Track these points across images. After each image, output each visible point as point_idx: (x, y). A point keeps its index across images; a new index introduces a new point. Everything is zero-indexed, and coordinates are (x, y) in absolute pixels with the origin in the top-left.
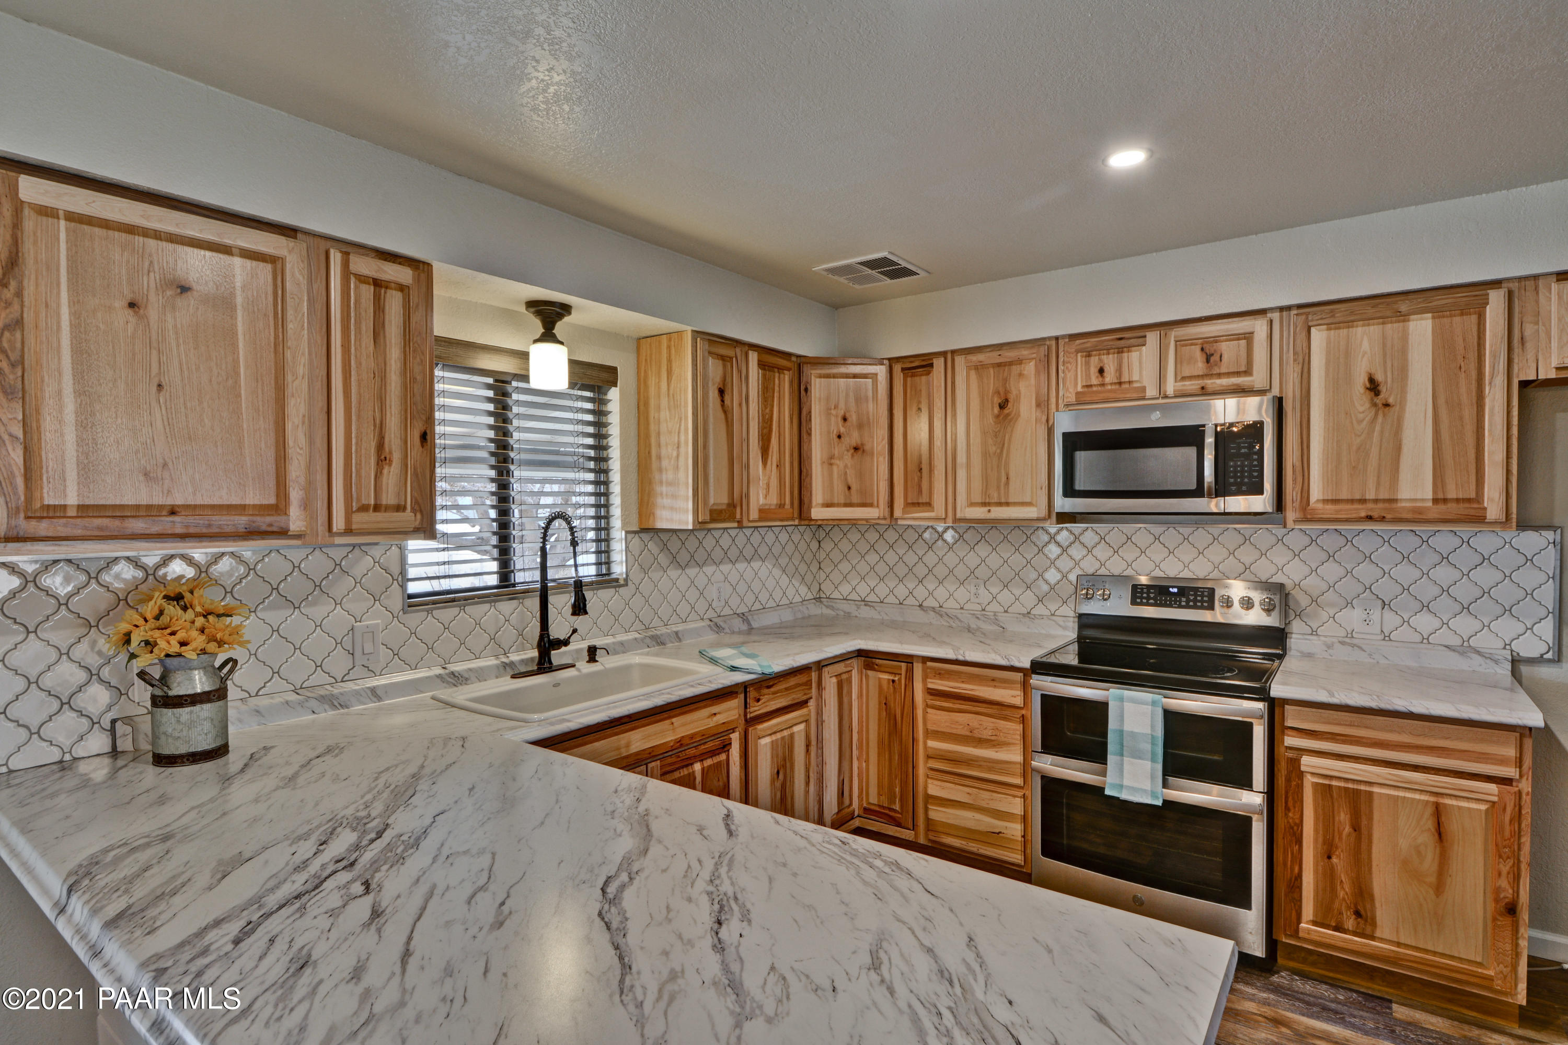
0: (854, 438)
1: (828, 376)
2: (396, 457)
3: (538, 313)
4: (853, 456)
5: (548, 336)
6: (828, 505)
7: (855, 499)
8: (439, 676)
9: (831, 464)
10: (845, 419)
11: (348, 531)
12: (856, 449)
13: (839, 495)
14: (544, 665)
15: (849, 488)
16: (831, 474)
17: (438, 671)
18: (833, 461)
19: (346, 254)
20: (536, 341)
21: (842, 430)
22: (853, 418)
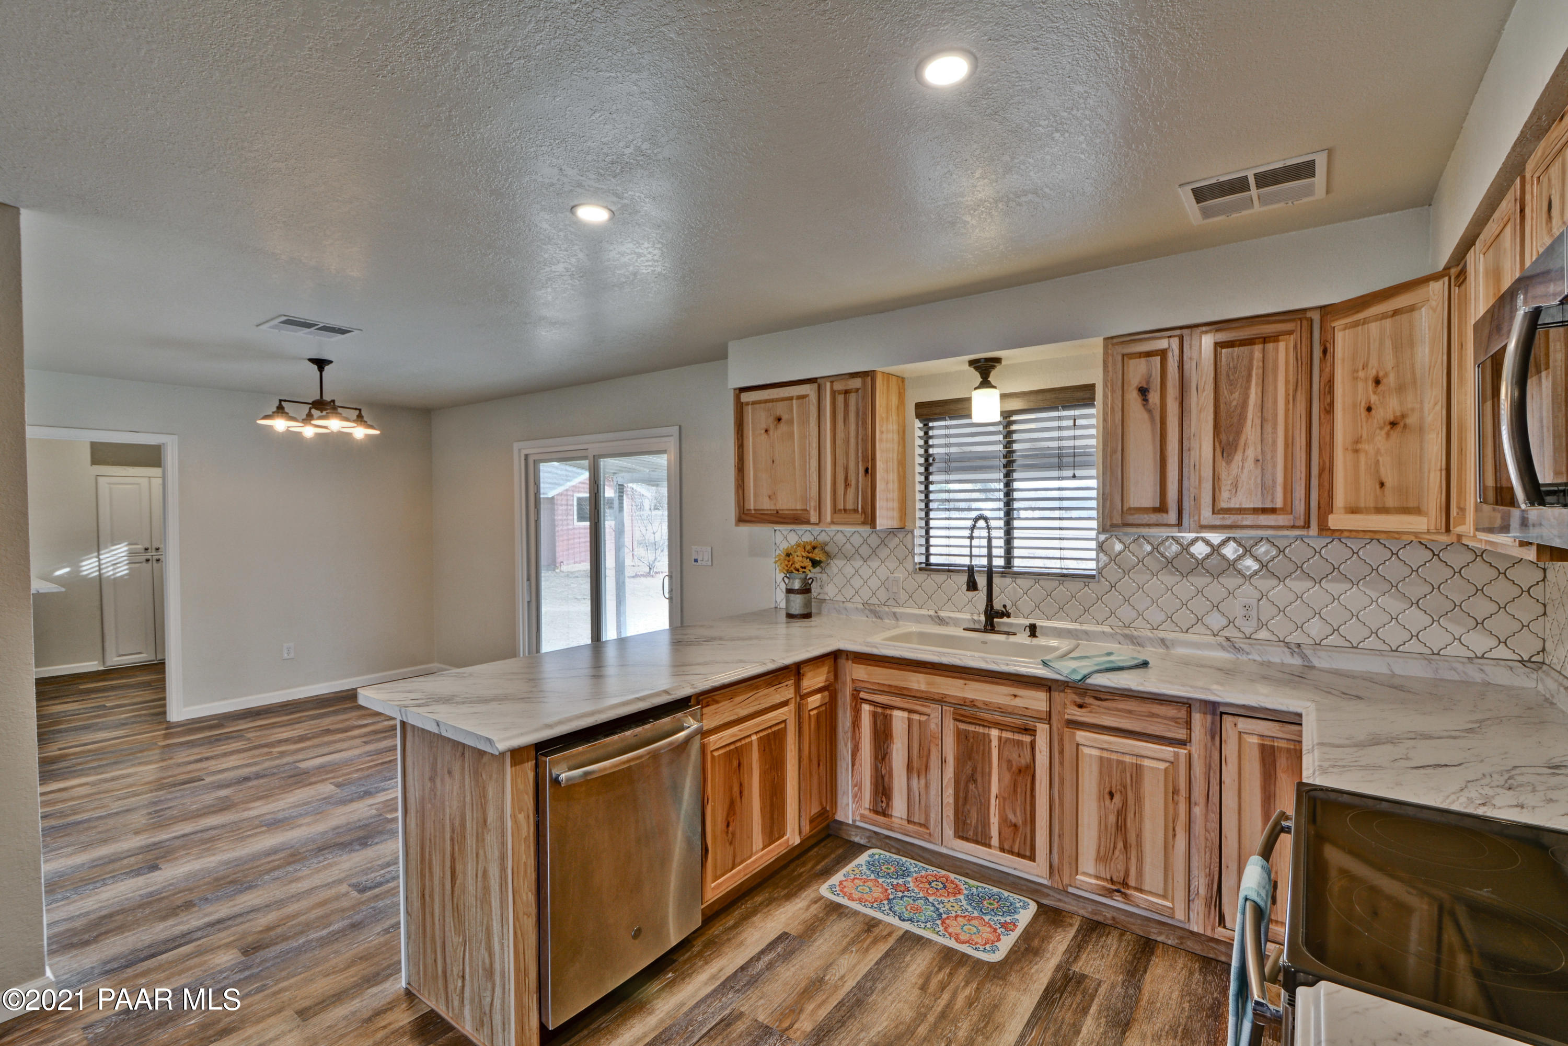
0: (1390, 407)
1: (1356, 324)
2: (853, 483)
3: (976, 368)
4: (1388, 435)
5: (985, 383)
6: (1354, 510)
7: (1390, 502)
8: (930, 616)
9: (1356, 451)
10: (1377, 382)
11: (833, 523)
12: (1393, 424)
13: (1367, 498)
14: (990, 627)
15: (1382, 485)
16: (1356, 466)
17: (932, 613)
18: (1360, 446)
19: (832, 382)
20: (976, 389)
21: (1374, 398)
22: (1391, 380)
